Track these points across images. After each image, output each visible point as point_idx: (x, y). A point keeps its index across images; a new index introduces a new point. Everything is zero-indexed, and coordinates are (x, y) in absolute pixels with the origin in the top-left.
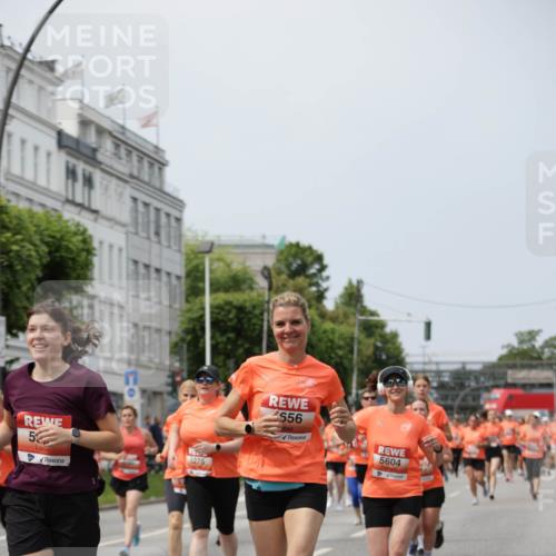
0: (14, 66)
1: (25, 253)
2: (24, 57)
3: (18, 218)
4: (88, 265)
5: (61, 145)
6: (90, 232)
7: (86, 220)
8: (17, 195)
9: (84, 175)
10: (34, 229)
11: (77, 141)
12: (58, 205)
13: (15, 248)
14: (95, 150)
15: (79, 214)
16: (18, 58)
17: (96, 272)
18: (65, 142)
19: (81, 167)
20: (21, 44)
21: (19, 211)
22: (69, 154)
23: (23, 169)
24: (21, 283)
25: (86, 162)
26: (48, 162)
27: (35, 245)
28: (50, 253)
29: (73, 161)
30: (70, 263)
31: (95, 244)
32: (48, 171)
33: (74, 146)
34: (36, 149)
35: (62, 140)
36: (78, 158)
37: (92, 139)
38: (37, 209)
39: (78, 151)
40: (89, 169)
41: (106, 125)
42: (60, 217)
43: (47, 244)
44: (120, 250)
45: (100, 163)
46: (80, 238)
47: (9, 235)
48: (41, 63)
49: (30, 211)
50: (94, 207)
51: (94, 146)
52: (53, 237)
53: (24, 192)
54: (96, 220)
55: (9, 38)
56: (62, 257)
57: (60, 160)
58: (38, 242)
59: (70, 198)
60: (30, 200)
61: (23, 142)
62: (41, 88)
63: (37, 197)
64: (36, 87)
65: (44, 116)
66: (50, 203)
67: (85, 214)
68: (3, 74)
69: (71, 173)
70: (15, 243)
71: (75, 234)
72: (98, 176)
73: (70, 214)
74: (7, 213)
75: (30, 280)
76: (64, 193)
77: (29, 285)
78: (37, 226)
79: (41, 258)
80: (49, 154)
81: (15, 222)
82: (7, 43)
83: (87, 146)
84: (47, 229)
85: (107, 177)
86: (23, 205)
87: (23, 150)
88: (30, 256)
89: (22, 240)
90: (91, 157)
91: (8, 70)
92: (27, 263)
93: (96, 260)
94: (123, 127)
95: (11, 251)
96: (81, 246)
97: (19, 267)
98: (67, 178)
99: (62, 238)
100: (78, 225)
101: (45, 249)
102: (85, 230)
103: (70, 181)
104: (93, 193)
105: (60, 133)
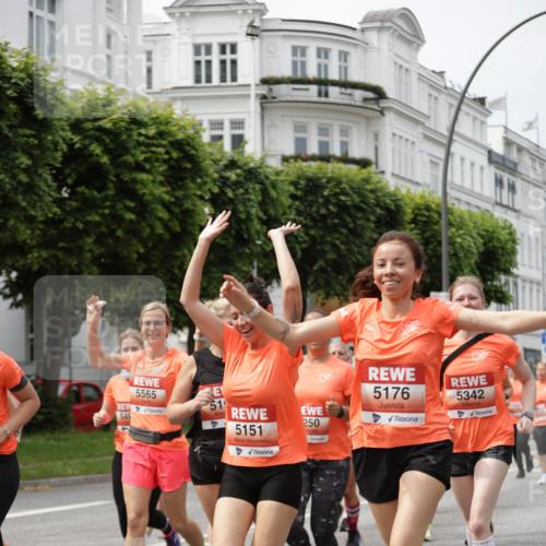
0: (456, 103)
1: (466, 244)
2: (463, 96)
3: (461, 217)
4: (514, 252)
5: (491, 161)
6: (515, 226)
7: (511, 218)
8: (458, 200)
9: (509, 184)
10: (472, 225)
11: (503, 158)
12: (489, 207)
13: (459, 240)
14: (515, 164)
15: (506, 213)
16: (459, 97)
17: (519, 258)
18: (494, 158)
19: (506, 177)
20: (459, 86)
21: (462, 212)
22: (497, 167)
23: (462, 180)
24: (463, 267)
25: (510, 173)
26: (482, 173)
27: (473, 238)
28: (485, 244)
29: (499, 173)
30: (500, 250)
31: (518, 236)
32: (482, 181)
33: (500, 161)
34: (472, 164)
35: (492, 157)
36: (504, 171)
37: (514, 155)
38: (474, 210)
39: (504, 165)
40: (511, 178)
41: (524, 144)
42: (492, 216)
43: (482, 237)
44: (537, 240)
45: (520, 173)
46: (507, 231)
47: (453, 230)
48: (475, 99)
49: (469, 211)
50: (516, 207)
51: (516, 161)
52: (487, 231)
53: (463, 197)
54: (518, 218)
55: (450, 81)
56: (494, 246)
57: (490, 172)
58: (475, 236)
59: (499, 201)
60: (469, 204)
61: (463, 159)
62: (475, 118)
63: (474, 201)
64: (471, 118)
65: (477, 139)
66: (484, 206)
67: (510, 212)
68: (447, 109)
69: (499, 182)
70: (459, 236)
71: (504, 228)
72: (519, 184)
73: (499, 213)
74: (452, 214)
75: (470, 265)
76: (494, 197)
77: (469, 268)
78: (475, 223)
79: (477, 248)
80: (482, 168)
81: (458, 220)
82: (449, 85)
83: (511, 162)
84: (482, 225)
85: (527, 184)
86: (463, 207)
87: (462, 165)
88: (469, 246)
89: (464, 234)
90: (513, 169)
91: (451, 105)
92: (468, 252)
93: (518, 248)
94: (538, 146)
95: (456, 242)
96: (508, 237)
97: (462, 255)
98: (496, 185)
99: (494, 232)
100: (506, 221)
101: (482, 241)
102: (511, 226)
103: (498, 189)
104: (515, 197)
105: (490, 152)
